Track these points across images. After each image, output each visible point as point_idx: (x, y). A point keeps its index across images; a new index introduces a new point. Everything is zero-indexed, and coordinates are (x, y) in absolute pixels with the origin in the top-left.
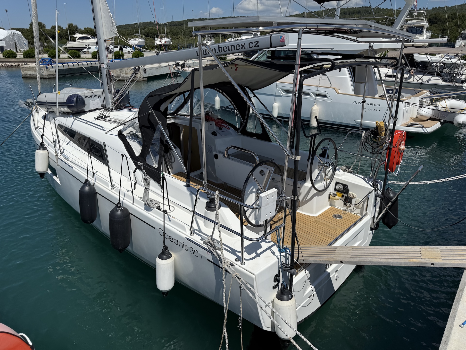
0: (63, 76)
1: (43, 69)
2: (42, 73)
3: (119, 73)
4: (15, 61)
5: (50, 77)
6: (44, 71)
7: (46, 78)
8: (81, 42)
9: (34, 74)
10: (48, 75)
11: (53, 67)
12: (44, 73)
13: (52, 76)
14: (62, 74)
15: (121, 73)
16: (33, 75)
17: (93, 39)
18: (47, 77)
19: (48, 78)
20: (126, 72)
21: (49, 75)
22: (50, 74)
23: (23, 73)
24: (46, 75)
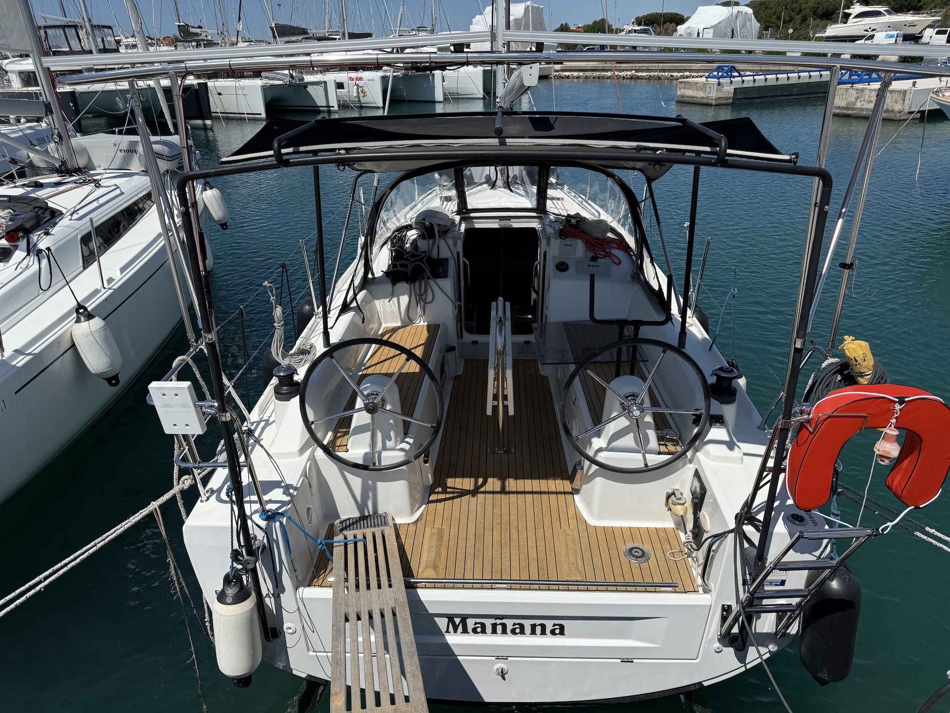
0: (748, 101)
1: (712, 86)
2: (709, 95)
3: (854, 100)
4: (700, 68)
5: (720, 102)
6: (712, 90)
7: (711, 105)
8: (859, 23)
9: (694, 95)
10: (716, 99)
11: (731, 82)
12: (711, 95)
13: (725, 102)
14: (747, 96)
15: (857, 98)
16: (693, 97)
17: (888, 16)
18: (714, 103)
19: (716, 105)
20: (869, 97)
21: (719, 98)
22: (722, 98)
23: (679, 93)
24: (713, 98)
